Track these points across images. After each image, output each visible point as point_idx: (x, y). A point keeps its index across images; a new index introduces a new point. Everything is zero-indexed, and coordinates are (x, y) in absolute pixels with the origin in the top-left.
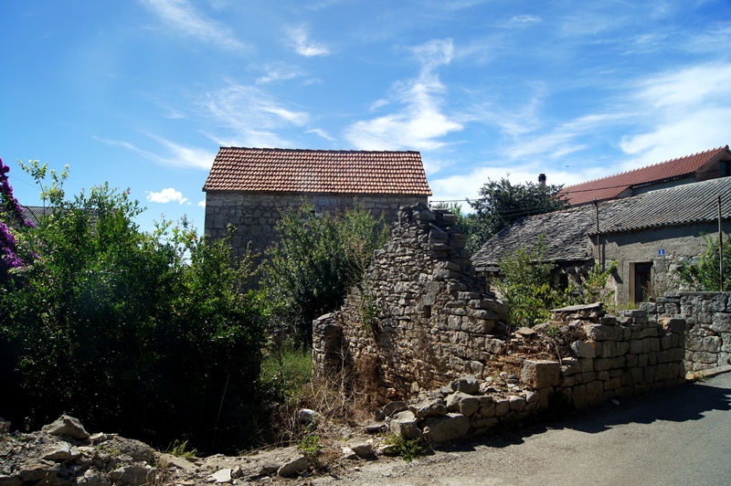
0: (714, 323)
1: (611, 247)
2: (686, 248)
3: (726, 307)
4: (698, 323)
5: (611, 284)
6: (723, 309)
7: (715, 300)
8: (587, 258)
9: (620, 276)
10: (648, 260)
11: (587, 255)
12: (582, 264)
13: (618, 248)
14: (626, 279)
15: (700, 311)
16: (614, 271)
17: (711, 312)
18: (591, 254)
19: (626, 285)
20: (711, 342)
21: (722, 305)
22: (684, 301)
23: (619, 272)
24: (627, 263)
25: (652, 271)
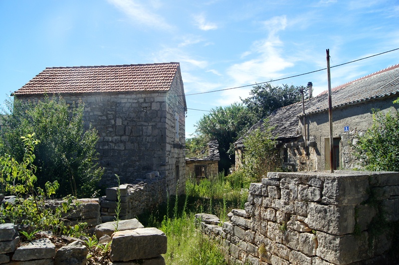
0: (309, 216)
1: (313, 125)
2: (365, 124)
3: (321, 196)
4: (295, 214)
5: (314, 156)
6: (317, 198)
7: (310, 186)
8: (298, 136)
9: (319, 149)
10: (337, 136)
11: (298, 134)
12: (296, 141)
13: (318, 126)
14: (322, 152)
15: (297, 198)
16: (314, 145)
17: (306, 201)
18: (301, 132)
19: (323, 157)
20: (306, 241)
21: (317, 192)
22: (283, 184)
23: (318, 146)
24: (323, 138)
25: (340, 145)
